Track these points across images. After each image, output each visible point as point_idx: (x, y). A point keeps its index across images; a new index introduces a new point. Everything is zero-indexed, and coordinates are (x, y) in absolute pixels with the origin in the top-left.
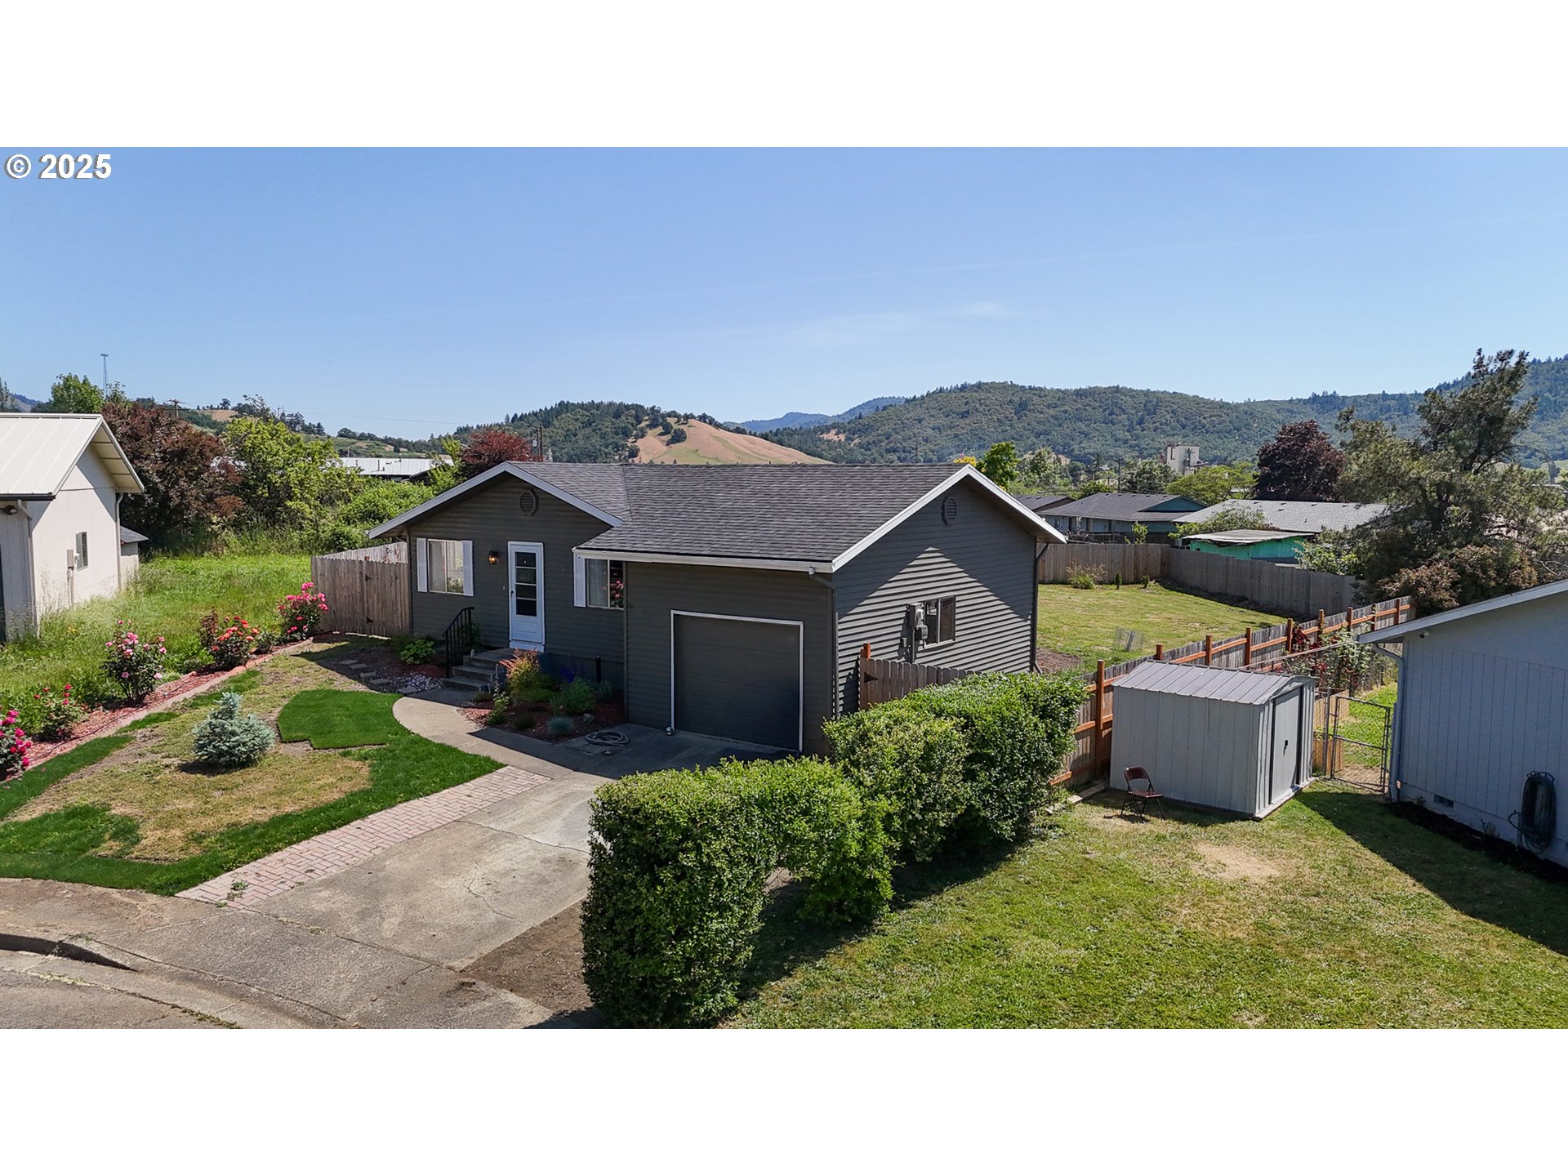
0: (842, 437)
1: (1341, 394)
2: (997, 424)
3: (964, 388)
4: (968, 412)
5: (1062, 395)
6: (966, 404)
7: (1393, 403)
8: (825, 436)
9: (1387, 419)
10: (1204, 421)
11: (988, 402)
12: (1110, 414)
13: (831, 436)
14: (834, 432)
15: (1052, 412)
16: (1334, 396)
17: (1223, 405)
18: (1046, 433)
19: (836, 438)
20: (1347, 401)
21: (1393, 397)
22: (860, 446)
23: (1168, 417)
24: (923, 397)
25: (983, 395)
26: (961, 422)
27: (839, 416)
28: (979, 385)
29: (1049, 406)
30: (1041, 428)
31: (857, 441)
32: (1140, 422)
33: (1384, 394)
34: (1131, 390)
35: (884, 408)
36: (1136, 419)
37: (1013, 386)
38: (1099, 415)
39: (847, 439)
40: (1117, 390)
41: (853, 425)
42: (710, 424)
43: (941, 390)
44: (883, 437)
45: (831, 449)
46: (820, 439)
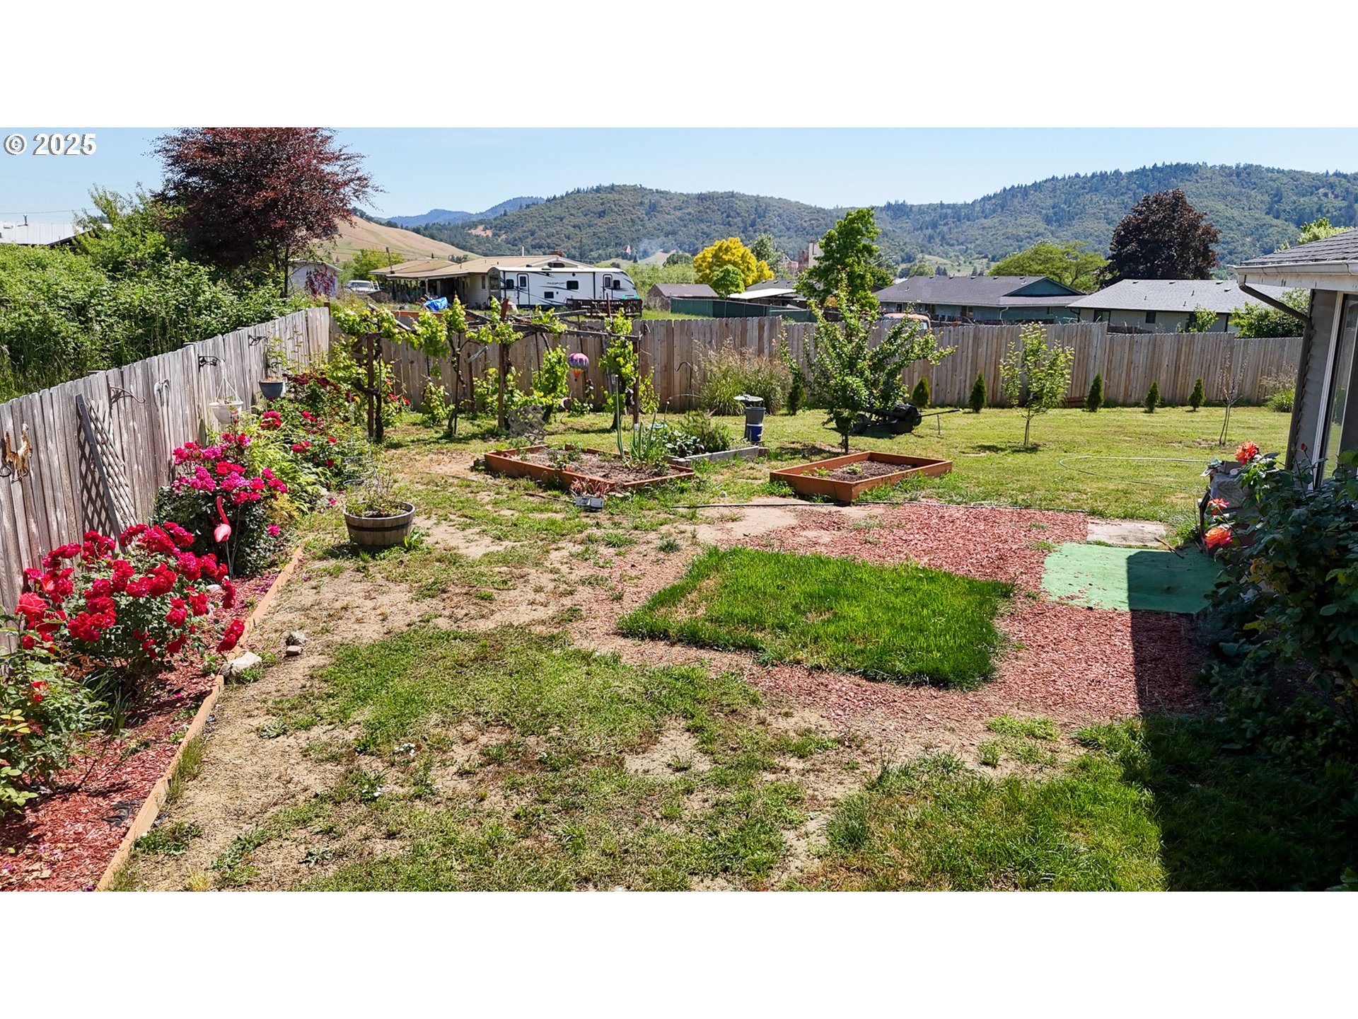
0: (489, 233)
1: (909, 203)
2: (630, 224)
3: (598, 190)
4: (604, 212)
5: (686, 199)
6: (602, 204)
7: (949, 211)
8: (473, 232)
9: (945, 225)
10: (805, 224)
11: (621, 203)
12: (727, 217)
13: (479, 231)
14: (481, 227)
15: (678, 213)
16: (904, 205)
17: (820, 211)
18: (674, 233)
19: (483, 234)
20: (914, 209)
21: (948, 206)
22: (507, 242)
23: (775, 220)
24: (562, 197)
25: (617, 196)
26: (599, 222)
27: (481, 214)
28: (613, 188)
29: (675, 209)
30: (669, 228)
31: (504, 237)
32: (753, 225)
33: (942, 204)
34: (744, 195)
35: (528, 206)
36: (749, 222)
37: (642, 189)
38: (717, 217)
39: (494, 235)
40: (732, 195)
41: (498, 222)
42: (361, 217)
43: (578, 191)
44: (529, 234)
45: (480, 243)
46: (469, 235)
